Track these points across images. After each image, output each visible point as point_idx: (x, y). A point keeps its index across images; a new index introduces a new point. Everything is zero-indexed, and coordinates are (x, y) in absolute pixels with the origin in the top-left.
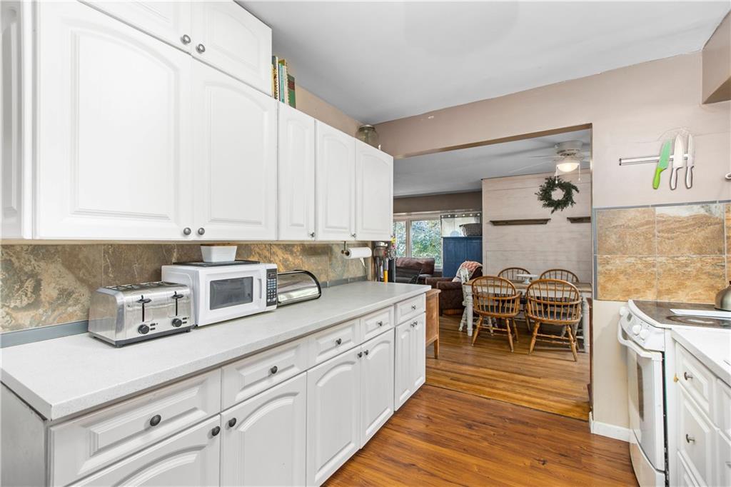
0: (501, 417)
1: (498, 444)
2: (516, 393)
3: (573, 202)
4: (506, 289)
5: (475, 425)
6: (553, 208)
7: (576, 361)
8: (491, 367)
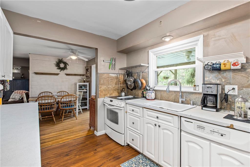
0: (74, 146)
1: (81, 154)
2: (70, 136)
3: (67, 69)
4: (44, 101)
5: (68, 154)
6: (60, 70)
7: (77, 119)
8: (53, 132)
